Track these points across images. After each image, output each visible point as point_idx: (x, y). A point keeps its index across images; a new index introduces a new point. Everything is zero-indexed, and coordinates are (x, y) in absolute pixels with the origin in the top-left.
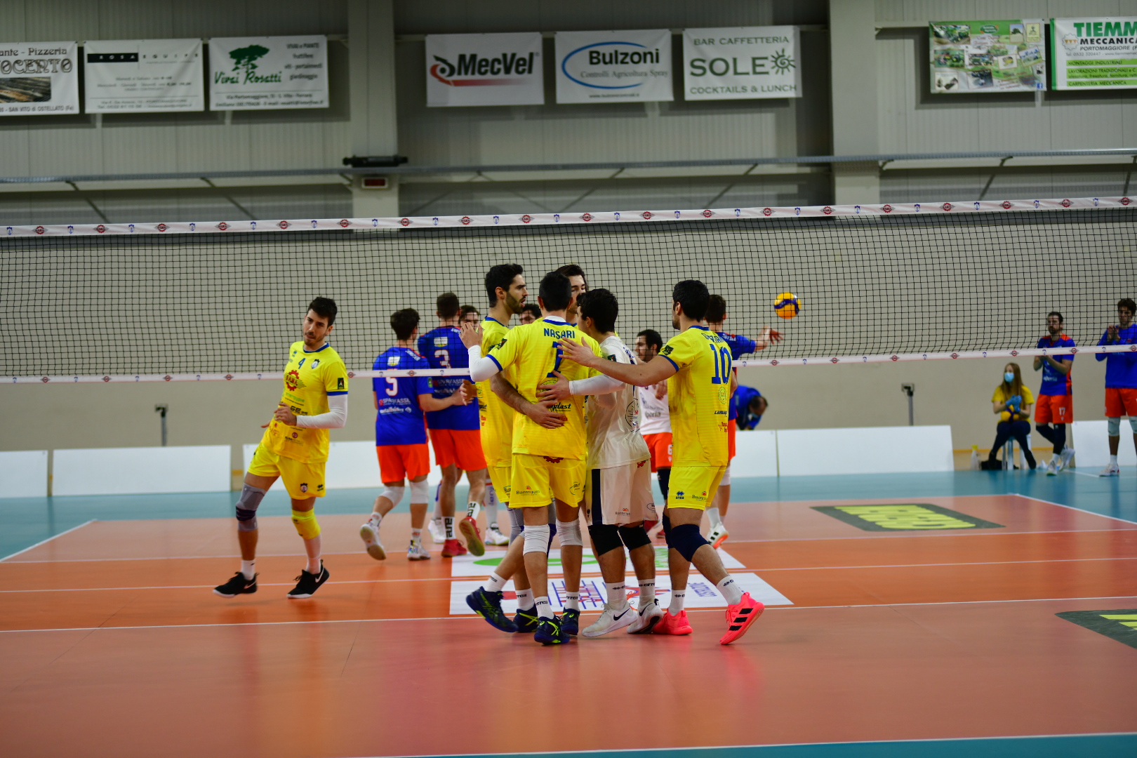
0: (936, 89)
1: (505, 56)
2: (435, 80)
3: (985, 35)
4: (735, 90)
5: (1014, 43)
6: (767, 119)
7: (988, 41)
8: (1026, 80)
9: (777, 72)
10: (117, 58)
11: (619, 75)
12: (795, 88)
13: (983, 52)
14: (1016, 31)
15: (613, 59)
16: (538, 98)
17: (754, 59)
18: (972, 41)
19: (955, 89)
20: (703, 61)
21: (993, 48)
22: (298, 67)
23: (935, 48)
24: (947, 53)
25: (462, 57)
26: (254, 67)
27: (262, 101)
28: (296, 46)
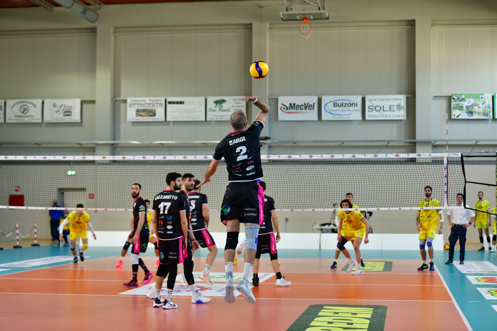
0: (453, 117)
1: (305, 104)
2: (281, 111)
3: (471, 99)
4: (383, 116)
5: (481, 102)
6: (395, 126)
7: (472, 101)
8: (485, 114)
9: (398, 111)
10: (177, 103)
11: (343, 111)
12: (404, 116)
13: (470, 105)
14: (482, 98)
15: (342, 105)
16: (316, 118)
17: (390, 106)
18: (466, 101)
19: (460, 117)
20: (372, 106)
21: (474, 103)
22: (236, 106)
23: (453, 103)
24: (457, 105)
25: (291, 104)
26: (222, 106)
27: (224, 118)
28: (235, 100)
